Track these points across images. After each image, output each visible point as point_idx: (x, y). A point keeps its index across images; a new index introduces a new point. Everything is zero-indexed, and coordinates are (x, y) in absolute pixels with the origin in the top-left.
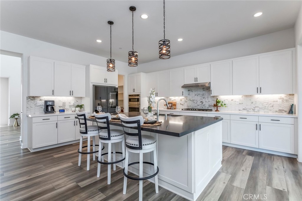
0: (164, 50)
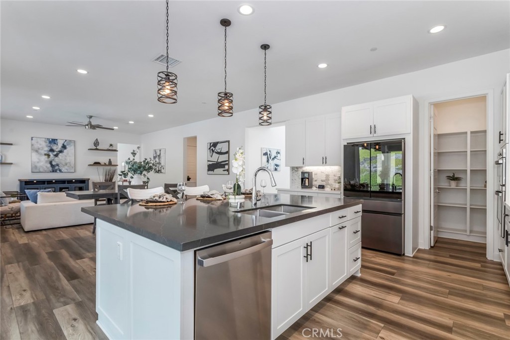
0: (167, 89)
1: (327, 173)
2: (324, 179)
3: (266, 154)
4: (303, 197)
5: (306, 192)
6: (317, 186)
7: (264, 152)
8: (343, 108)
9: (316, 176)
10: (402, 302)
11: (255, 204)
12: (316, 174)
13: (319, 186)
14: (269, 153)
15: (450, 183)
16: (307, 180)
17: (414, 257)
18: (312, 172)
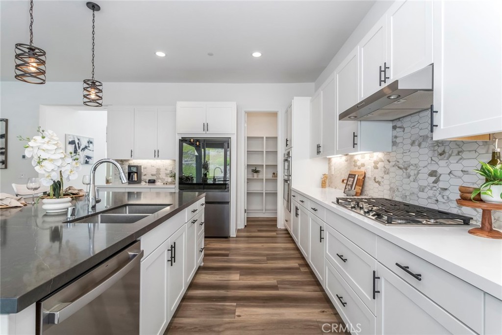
1: (158, 167)
2: (155, 173)
3: (72, 143)
4: (129, 193)
5: (134, 188)
6: (147, 181)
7: (70, 140)
8: (178, 102)
9: (145, 170)
10: (242, 277)
11: (94, 207)
12: (146, 168)
13: (149, 180)
14: (77, 141)
15: (253, 175)
16: (136, 174)
17: (237, 237)
18: (141, 166)
